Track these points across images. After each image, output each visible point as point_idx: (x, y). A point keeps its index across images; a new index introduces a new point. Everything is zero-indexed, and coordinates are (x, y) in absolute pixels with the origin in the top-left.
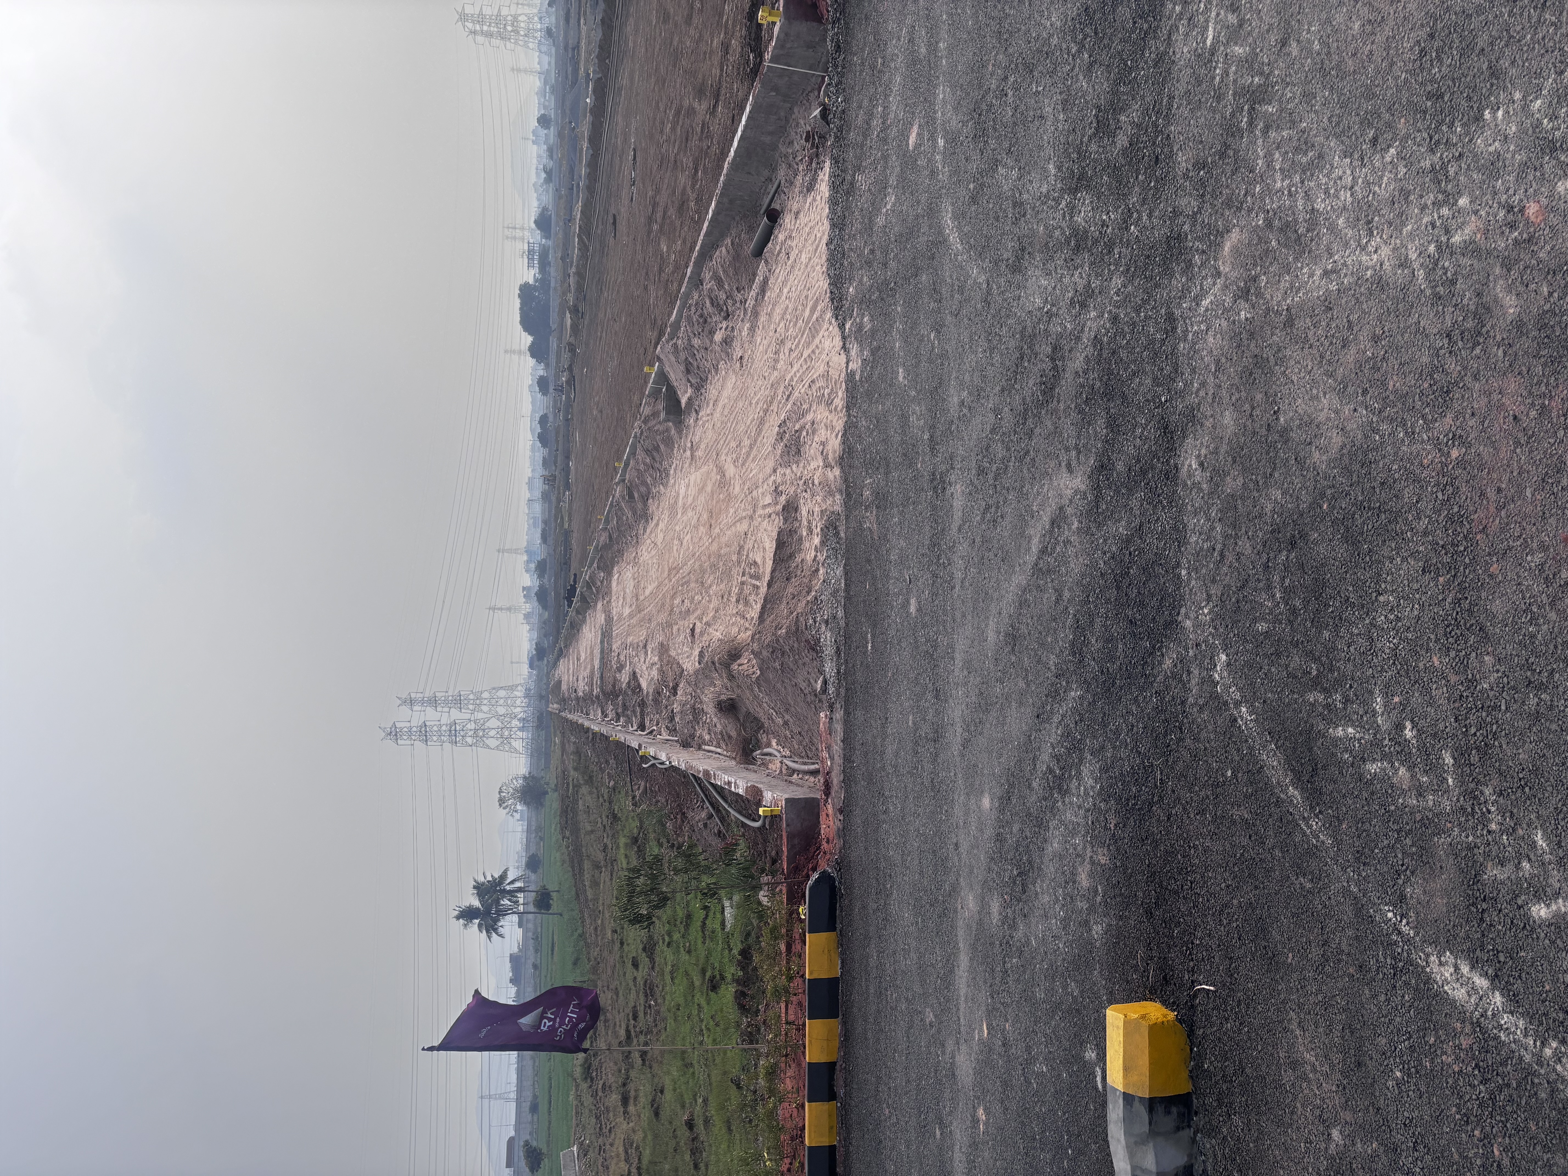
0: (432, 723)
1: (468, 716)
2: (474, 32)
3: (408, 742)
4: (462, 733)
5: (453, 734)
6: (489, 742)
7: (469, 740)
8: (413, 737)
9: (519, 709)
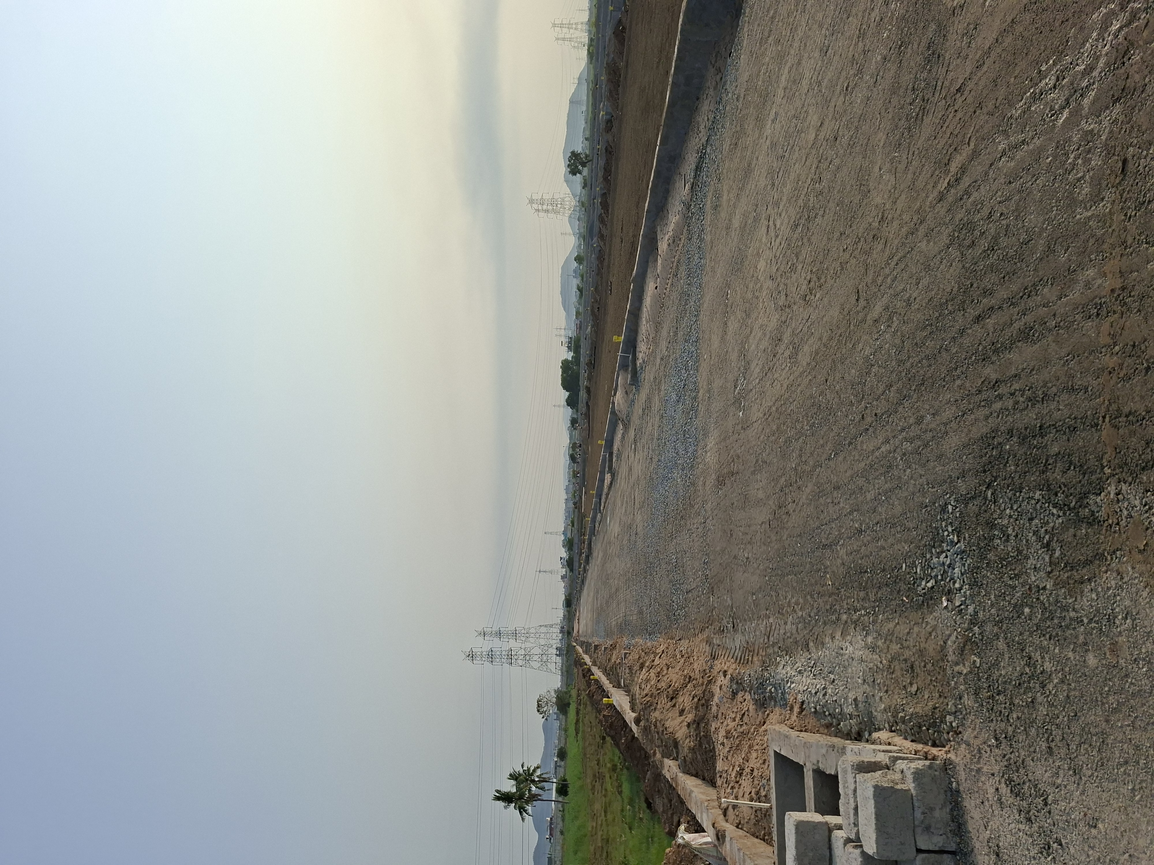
0: (497, 649)
1: (520, 645)
2: (538, 210)
3: (481, 662)
4: (516, 657)
5: (510, 657)
6: (532, 664)
7: (520, 662)
8: (484, 659)
9: (554, 641)
